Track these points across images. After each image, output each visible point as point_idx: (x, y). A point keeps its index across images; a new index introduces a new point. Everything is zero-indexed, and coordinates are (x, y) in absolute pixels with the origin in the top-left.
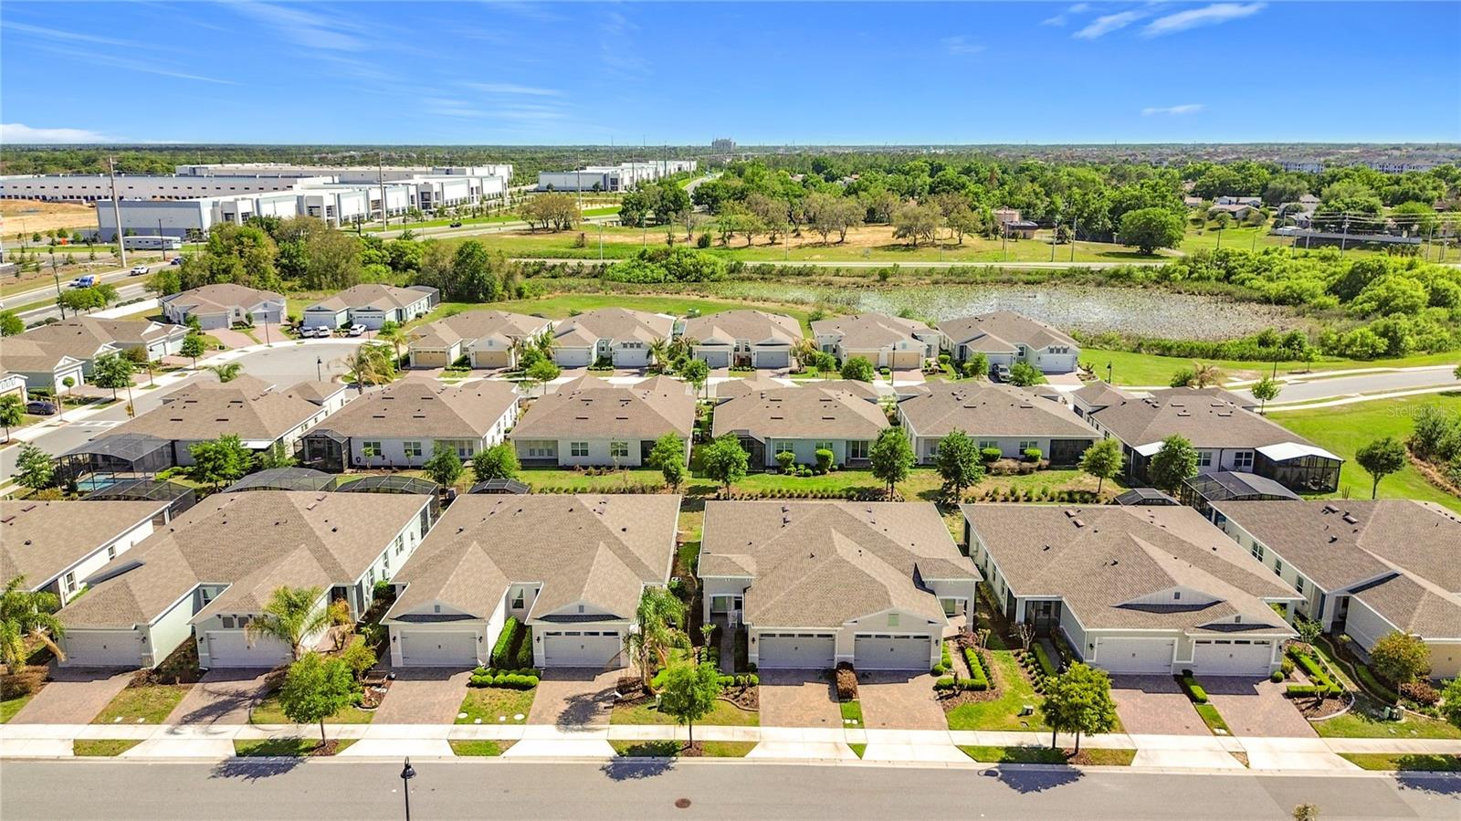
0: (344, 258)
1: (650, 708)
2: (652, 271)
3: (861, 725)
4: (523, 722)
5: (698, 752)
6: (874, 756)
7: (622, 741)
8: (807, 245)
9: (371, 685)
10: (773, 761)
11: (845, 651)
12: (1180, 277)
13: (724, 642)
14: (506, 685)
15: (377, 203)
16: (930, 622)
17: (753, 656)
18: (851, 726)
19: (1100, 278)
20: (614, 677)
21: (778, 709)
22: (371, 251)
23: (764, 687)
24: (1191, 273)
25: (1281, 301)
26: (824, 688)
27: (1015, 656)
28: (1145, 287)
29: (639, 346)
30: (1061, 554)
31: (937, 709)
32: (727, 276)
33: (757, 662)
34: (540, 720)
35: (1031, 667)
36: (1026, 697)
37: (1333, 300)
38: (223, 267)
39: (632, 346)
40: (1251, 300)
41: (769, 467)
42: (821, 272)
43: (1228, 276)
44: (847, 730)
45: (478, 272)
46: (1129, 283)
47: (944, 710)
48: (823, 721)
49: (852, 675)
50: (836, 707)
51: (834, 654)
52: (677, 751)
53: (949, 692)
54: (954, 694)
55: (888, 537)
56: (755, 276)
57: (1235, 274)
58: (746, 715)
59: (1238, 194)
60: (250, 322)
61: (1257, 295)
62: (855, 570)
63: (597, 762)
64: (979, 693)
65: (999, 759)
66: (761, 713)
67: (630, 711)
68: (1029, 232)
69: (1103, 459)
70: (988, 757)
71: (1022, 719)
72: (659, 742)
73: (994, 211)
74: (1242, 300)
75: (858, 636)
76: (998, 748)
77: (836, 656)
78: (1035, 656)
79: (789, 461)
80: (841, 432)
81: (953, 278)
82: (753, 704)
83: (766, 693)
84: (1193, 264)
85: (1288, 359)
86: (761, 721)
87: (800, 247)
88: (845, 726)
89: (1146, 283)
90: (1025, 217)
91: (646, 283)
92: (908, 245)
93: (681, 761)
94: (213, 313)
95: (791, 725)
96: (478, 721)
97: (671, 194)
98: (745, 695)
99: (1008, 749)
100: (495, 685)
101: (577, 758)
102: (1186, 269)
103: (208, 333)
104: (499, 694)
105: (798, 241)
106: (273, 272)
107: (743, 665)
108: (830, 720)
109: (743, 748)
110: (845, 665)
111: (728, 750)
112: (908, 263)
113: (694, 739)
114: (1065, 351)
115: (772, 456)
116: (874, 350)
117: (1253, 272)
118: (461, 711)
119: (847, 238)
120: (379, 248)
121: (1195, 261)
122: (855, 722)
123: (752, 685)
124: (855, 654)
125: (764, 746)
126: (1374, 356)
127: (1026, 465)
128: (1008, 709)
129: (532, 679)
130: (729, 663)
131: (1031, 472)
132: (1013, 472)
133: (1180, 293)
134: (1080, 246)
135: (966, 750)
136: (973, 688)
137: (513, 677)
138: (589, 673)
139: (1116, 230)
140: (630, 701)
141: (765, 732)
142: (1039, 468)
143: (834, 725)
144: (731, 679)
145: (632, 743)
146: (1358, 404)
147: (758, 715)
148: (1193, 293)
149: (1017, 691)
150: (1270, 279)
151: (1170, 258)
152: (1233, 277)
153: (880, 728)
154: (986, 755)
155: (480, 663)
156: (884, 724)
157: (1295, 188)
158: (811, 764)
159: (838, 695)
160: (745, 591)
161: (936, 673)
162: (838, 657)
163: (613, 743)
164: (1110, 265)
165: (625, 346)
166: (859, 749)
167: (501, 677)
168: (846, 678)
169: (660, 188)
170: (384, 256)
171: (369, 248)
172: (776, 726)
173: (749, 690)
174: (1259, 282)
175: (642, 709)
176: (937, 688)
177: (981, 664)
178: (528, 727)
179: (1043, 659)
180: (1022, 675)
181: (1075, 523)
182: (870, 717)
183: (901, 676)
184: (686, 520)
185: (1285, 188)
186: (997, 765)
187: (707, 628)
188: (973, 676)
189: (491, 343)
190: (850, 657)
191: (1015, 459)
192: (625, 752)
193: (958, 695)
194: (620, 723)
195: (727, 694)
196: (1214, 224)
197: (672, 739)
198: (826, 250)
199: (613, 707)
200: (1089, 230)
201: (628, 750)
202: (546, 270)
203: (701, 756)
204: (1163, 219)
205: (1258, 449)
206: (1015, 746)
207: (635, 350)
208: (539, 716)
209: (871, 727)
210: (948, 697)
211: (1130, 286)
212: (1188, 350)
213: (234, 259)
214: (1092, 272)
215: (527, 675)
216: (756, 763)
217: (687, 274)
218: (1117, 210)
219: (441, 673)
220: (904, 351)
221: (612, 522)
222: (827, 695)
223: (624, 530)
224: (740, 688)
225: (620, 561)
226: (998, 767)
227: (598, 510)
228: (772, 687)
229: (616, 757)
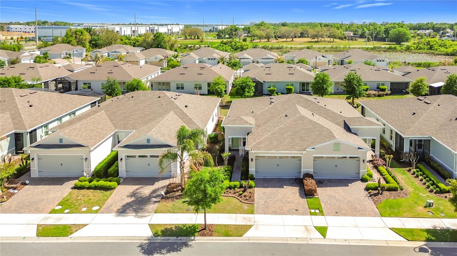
1: (184, 202)
2: (226, 47)
3: (322, 213)
4: (96, 212)
5: (210, 233)
6: (334, 236)
7: (159, 225)
8: (280, 42)
9: (9, 188)
10: (265, 240)
11: (307, 167)
12: (413, 48)
13: (236, 164)
14: (96, 188)
15: (134, 31)
16: (359, 148)
17: (252, 170)
18: (315, 214)
19: (385, 49)
20: (166, 182)
21: (266, 202)
23: (258, 188)
24: (417, 47)
26: (296, 190)
27: (408, 171)
30: (424, 116)
31: (369, 203)
33: (254, 174)
34: (108, 211)
35: (420, 177)
36: (425, 195)
39: (212, 59)
42: (285, 48)
44: (313, 217)
45: (161, 43)
47: (375, 203)
48: (297, 210)
49: (313, 181)
50: (304, 201)
51: (300, 168)
52: (196, 232)
53: (375, 192)
54: (378, 193)
55: (327, 108)
58: (246, 207)
60: (70, 57)
62: (311, 121)
63: (137, 241)
64: (394, 192)
65: (424, 239)
66: (255, 205)
67: (169, 204)
70: (415, 237)
71: (428, 209)
72: (184, 225)
75: (315, 157)
76: (421, 230)
77: (302, 170)
78: (421, 170)
79: (274, 91)
80: (297, 79)
82: (250, 199)
83: (259, 193)
86: (255, 210)
88: (311, 214)
89: (402, 50)
92: (316, 41)
93: (198, 239)
94: (56, 53)
95: (275, 213)
96: (67, 211)
98: (245, 193)
99: (428, 231)
100: (89, 188)
101: (123, 238)
102: (415, 46)
104: (90, 193)
105: (277, 41)
107: (246, 175)
108: (301, 210)
109: (244, 229)
110: (308, 175)
111: (231, 231)
112: (316, 46)
113: (207, 223)
114: (383, 61)
118: (59, 204)
122: (317, 211)
123: (250, 187)
124: (314, 169)
125: (256, 228)
127: (381, 93)
128: (416, 203)
129: (113, 184)
130: (237, 175)
131: (383, 96)
132: (375, 96)
133: (415, 53)
135: (397, 231)
136: (390, 190)
137: (102, 183)
138: (150, 180)
140: (172, 197)
141: (258, 218)
142: (387, 95)
143: (304, 214)
144: (237, 183)
145: (166, 227)
147: (253, 207)
148: (420, 53)
149: (417, 192)
153: (334, 215)
154: (413, 235)
155: (85, 174)
156: (337, 213)
158: (290, 242)
159: (305, 194)
160: (248, 134)
161: (364, 180)
162: (304, 170)
163: (152, 226)
164: (388, 46)
165: (209, 59)
166: (322, 231)
167: (94, 183)
168: (310, 183)
172: (265, 214)
173: (249, 190)
175: (179, 203)
176: (367, 189)
177: (390, 175)
178: (99, 215)
179: (427, 172)
180: (416, 181)
181: (425, 102)
182: (327, 208)
183: (344, 182)
184: (224, 112)
186: (424, 243)
187: (226, 154)
188: (387, 182)
189: (156, 58)
190: (311, 171)
191: (375, 90)
192: (160, 233)
193: (381, 194)
194: (161, 212)
195: (235, 193)
197: (194, 223)
198: (287, 42)
199: (159, 201)
201: (162, 231)
203: (211, 236)
206: (431, 228)
207: (213, 61)
208: (109, 207)
209: (329, 214)
210: (375, 195)
214: (382, 48)
215: (111, 181)
216: (250, 241)
219: (59, 181)
220: (320, 61)
221: (180, 103)
222: (298, 193)
223: (186, 106)
224: (243, 189)
225: (180, 120)
226: (425, 245)
227: (174, 97)
228: (263, 189)
229: (152, 237)
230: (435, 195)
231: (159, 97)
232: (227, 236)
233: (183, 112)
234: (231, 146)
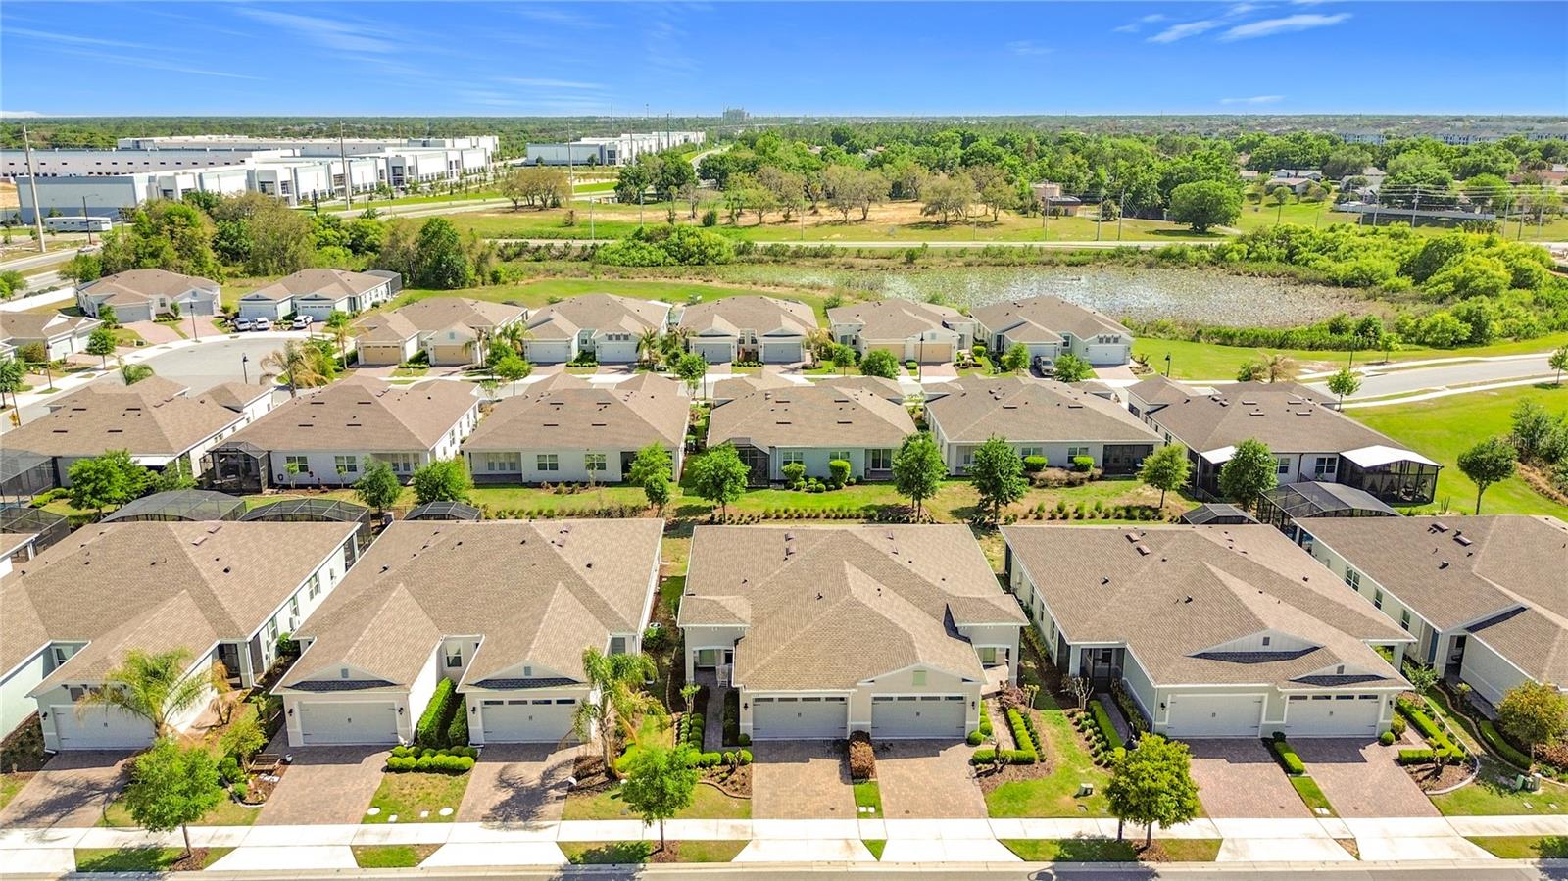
0: (293, 239)
1: (614, 797)
2: (650, 252)
3: (879, 813)
4: (450, 819)
5: (672, 856)
6: (895, 856)
7: (575, 843)
8: (826, 223)
9: (259, 772)
10: (770, 867)
11: (859, 717)
12: (1236, 256)
13: (710, 708)
14: (431, 769)
15: (340, 178)
16: (964, 680)
17: (746, 725)
18: (866, 815)
19: (1151, 259)
20: (572, 753)
21: (775, 794)
22: (328, 232)
23: (758, 765)
24: (1249, 252)
25: (1349, 283)
26: (833, 765)
27: (1069, 716)
28: (1200, 268)
29: (626, 338)
30: (1123, 590)
31: (972, 791)
32: (735, 258)
33: (750, 733)
34: (470, 817)
35: (1089, 731)
36: (1083, 772)
37: (1405, 282)
38: (150, 249)
39: (618, 338)
40: (1316, 282)
41: (774, 481)
42: (841, 253)
43: (1290, 257)
44: (862, 821)
45: (446, 254)
46: (1184, 264)
47: (983, 791)
48: (832, 809)
49: (869, 749)
50: (848, 790)
51: (846, 721)
52: (645, 855)
53: (990, 767)
54: (995, 770)
55: (914, 571)
56: (766, 258)
57: (1297, 253)
58: (735, 804)
59: (1296, 167)
60: (177, 314)
61: (1322, 276)
62: (871, 613)
63: (541, 873)
64: (1025, 767)
65: (1053, 857)
66: (754, 801)
67: (587, 801)
68: (1071, 208)
69: (1166, 468)
70: (1038, 854)
71: (1079, 801)
72: (623, 844)
73: (1033, 185)
74: (1306, 282)
75: (875, 698)
76: (1051, 842)
77: (849, 723)
78: (1093, 717)
79: (797, 474)
80: (859, 439)
81: (988, 259)
82: (744, 788)
83: (761, 774)
84: (1252, 243)
85: (1363, 348)
86: (753, 811)
87: (818, 225)
88: (860, 815)
89: (1201, 264)
90: (1067, 192)
91: (642, 265)
92: (938, 223)
93: (651, 868)
94: (133, 304)
95: (791, 816)
96: (393, 818)
97: (673, 166)
98: (734, 777)
99: (1064, 843)
100: (418, 770)
101: (516, 868)
102: (1244, 248)
103: (126, 326)
104: (423, 781)
105: (816, 219)
106: (210, 256)
107: (733, 737)
108: (841, 808)
109: (734, 847)
110: (861, 736)
111: (709, 852)
112: (938, 243)
113: (666, 838)
114: (1116, 340)
115: (777, 469)
116: (900, 342)
117: (1317, 251)
118: (373, 805)
119: (870, 215)
120: (337, 228)
121: (1254, 239)
122: (872, 810)
123: (743, 763)
124: (872, 720)
125: (756, 846)
126: (1458, 343)
127: (1075, 475)
128: (1062, 788)
129: (465, 761)
130: (715, 736)
131: (1081, 483)
132: (1061, 484)
133: (1238, 275)
134: (1129, 223)
135: (1011, 845)
136: (1018, 762)
137: (441, 758)
138: (538, 750)
139: (1167, 206)
140: (589, 788)
141: (760, 828)
142: (1091, 479)
143: (845, 816)
144: (717, 756)
145: (589, 847)
146: (1447, 398)
147: (750, 804)
148: (1253, 275)
149: (1072, 764)
150: (1337, 259)
151: (1227, 236)
152: (1296, 257)
153: (902, 817)
154: (1036, 851)
155: (402, 740)
156: (907, 812)
157: (1358, 160)
158: (815, 870)
159: (851, 774)
160: (736, 642)
161: (972, 742)
162: (853, 724)
163: (563, 846)
164: (1162, 244)
165: (610, 338)
166: (876, 847)
167: (426, 759)
168: (861, 752)
169: (660, 160)
170: (343, 237)
171: (325, 228)
172: (772, 818)
173: (740, 770)
174: (1324, 261)
175: (603, 799)
176: (974, 762)
177: (1028, 729)
178: (456, 826)
179: (1104, 721)
180: (1078, 742)
181: (1138, 549)
182: (891, 802)
183: (929, 746)
184: (672, 548)
185: (1348, 160)
186: (1050, 864)
187: (689, 691)
188: (1018, 746)
189: (452, 336)
190: (866, 724)
191: (1063, 468)
192: (579, 859)
193: (1000, 772)
194: (575, 818)
195: (712, 776)
196: (1272, 199)
197: (640, 838)
198: (846, 228)
199: (566, 797)
200: (1138, 207)
201: (583, 856)
202: (529, 252)
203: (675, 861)
204: (1219, 193)
205: (1343, 454)
206: (1072, 837)
207: (622, 342)
208: (472, 809)
209: (892, 816)
210: (988, 774)
211: (1184, 267)
212: (1252, 338)
213: (163, 242)
214: (1141, 253)
215: (460, 756)
216: (745, 870)
217: (690, 256)
218: (1167, 184)
219: (350, 753)
220: (933, 342)
221: (575, 557)
222: (838, 774)
223: (589, 566)
224: (728, 768)
225: (582, 607)
226: (1052, 868)
227: (557, 541)
228: (768, 766)
229: (566, 865)
230: (1104, 770)
231: (523, 542)
232: (703, 862)
233: (584, 583)
234: (697, 660)
